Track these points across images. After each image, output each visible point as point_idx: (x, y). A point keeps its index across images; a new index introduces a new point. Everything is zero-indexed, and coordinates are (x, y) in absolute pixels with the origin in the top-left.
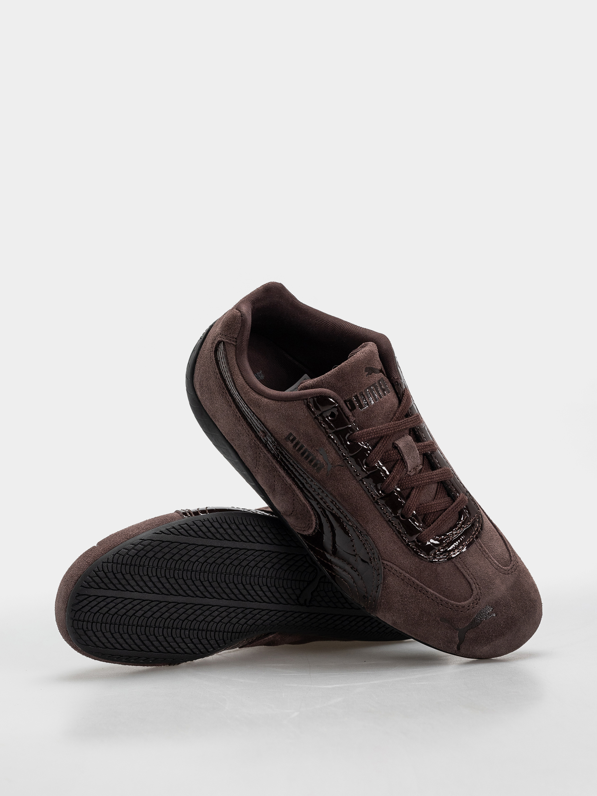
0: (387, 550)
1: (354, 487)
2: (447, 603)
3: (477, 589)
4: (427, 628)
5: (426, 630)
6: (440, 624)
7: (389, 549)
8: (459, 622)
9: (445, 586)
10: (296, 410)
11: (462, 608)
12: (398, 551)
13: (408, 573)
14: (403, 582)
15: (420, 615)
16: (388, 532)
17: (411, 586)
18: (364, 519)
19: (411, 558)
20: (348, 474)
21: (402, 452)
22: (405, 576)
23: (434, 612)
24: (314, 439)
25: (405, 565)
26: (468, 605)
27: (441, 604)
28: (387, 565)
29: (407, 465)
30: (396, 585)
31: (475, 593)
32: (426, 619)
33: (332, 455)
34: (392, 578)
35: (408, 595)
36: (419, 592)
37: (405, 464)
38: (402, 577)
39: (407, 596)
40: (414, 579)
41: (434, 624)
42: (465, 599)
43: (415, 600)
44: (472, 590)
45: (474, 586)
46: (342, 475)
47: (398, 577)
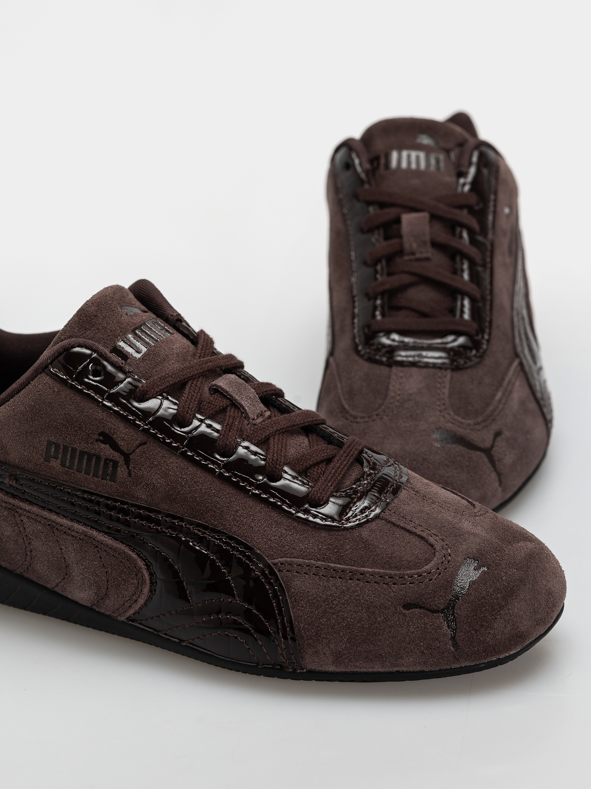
0: (271, 540)
1: (176, 468)
2: (402, 578)
3: (439, 541)
4: (390, 632)
5: (389, 637)
6: (407, 615)
7: (273, 538)
8: (434, 597)
9: (387, 554)
10: (39, 391)
11: (428, 575)
12: (289, 534)
13: (319, 560)
14: (318, 577)
15: (369, 617)
16: (260, 512)
17: (333, 578)
18: (215, 512)
19: (313, 535)
20: (159, 451)
21: (227, 392)
22: (317, 567)
23: (389, 601)
24: (84, 423)
25: (308, 551)
26: (436, 568)
27: (393, 584)
28: (282, 564)
29: (244, 408)
30: (310, 588)
31: (438, 547)
32: (382, 618)
33: (121, 433)
34: (298, 581)
35: (336, 593)
36: (351, 581)
37: (239, 409)
38: (314, 570)
39: (334, 597)
40: (333, 565)
41: (398, 620)
42: (428, 561)
43: (350, 595)
44: (432, 546)
45: (431, 540)
46: (151, 458)
47: (307, 574)
